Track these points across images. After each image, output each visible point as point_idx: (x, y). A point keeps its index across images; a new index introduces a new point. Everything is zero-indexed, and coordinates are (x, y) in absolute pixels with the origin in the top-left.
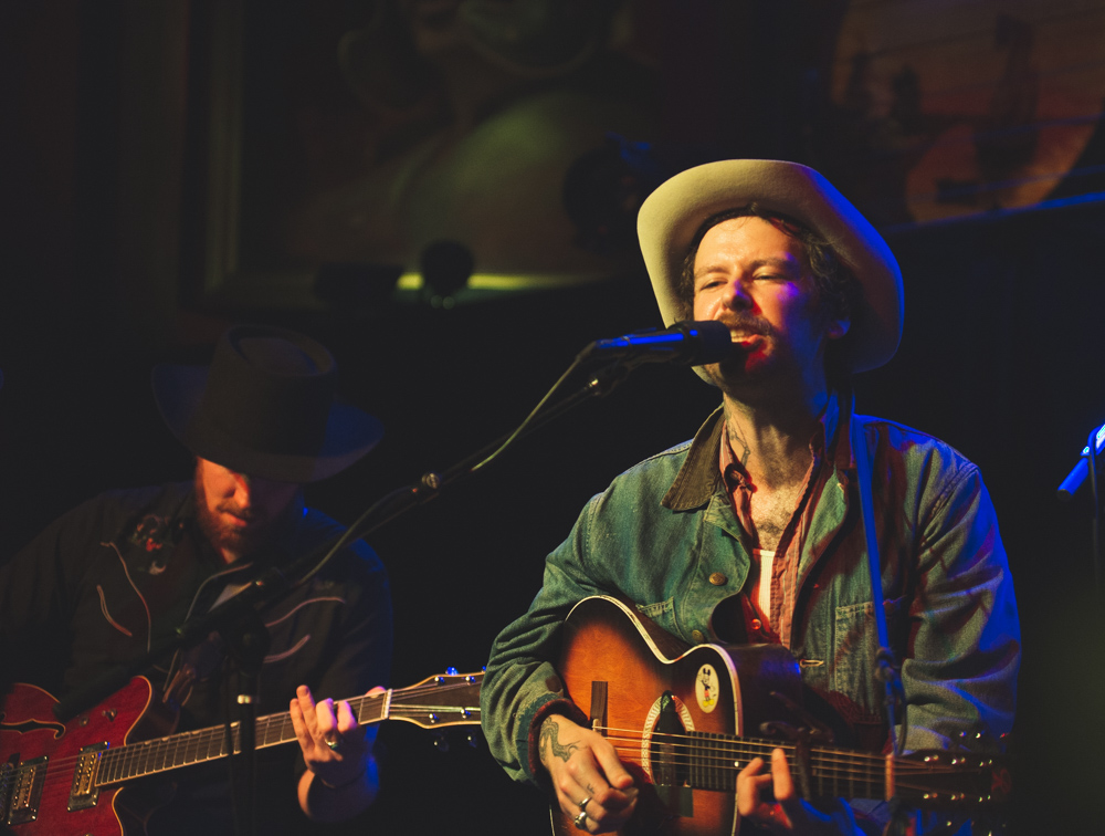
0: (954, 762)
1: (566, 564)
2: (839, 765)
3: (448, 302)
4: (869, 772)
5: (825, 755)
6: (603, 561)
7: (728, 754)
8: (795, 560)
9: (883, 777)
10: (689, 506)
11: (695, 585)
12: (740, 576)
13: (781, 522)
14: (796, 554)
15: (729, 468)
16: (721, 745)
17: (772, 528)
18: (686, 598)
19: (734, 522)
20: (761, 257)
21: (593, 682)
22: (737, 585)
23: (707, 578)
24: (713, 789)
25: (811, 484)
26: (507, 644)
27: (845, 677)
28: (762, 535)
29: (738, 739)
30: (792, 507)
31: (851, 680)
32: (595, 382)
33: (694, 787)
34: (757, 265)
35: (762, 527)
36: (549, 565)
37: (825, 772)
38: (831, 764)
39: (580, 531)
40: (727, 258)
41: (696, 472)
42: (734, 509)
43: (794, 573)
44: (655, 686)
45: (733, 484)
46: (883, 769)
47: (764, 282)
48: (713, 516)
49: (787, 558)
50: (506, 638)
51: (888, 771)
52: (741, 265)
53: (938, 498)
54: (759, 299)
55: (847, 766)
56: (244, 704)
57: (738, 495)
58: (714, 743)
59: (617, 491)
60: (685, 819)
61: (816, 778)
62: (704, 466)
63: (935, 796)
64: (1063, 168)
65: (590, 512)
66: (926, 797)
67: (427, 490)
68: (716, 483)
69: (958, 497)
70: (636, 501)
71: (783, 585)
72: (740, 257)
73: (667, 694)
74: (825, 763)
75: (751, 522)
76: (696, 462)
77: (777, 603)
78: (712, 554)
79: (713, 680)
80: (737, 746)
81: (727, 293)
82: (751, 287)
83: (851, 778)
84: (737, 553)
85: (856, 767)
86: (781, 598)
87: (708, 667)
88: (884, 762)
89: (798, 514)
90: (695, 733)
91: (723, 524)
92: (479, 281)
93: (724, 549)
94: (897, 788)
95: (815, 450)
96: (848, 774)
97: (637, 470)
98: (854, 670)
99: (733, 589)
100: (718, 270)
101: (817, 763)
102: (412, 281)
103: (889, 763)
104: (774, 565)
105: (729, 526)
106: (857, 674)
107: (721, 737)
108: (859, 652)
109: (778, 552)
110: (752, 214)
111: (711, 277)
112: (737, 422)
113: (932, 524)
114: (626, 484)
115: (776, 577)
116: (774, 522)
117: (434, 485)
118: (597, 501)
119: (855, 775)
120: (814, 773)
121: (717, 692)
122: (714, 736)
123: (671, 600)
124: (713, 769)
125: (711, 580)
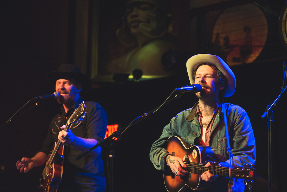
0: (242, 169)
1: (168, 130)
2: (220, 169)
3: (138, 81)
4: (226, 171)
5: (217, 167)
6: (174, 129)
7: (199, 167)
8: (210, 130)
9: (229, 172)
10: (191, 120)
11: (191, 134)
12: (199, 133)
13: (208, 123)
14: (210, 129)
15: (198, 113)
16: (197, 165)
17: (206, 124)
18: (189, 136)
19: (198, 123)
20: (208, 73)
21: (173, 152)
22: (199, 135)
23: (193, 133)
24: (195, 173)
25: (214, 116)
26: (155, 144)
27: (220, 152)
28: (204, 126)
29: (200, 164)
30: (210, 120)
31: (221, 153)
32: (176, 96)
33: (192, 173)
34: (207, 74)
35: (204, 124)
36: (164, 129)
37: (217, 171)
38: (219, 169)
39: (171, 123)
40: (201, 73)
41: (192, 114)
42: (199, 121)
43: (210, 133)
44: (184, 153)
45: (199, 116)
46: (229, 170)
47: (208, 78)
48: (194, 122)
49: (209, 130)
50: (155, 143)
51: (230, 171)
52: (204, 74)
53: (237, 117)
54: (207, 81)
55: (222, 170)
56: (111, 157)
57: (199, 118)
58: (196, 165)
59: (178, 116)
60: (190, 179)
61: (216, 172)
62: (194, 113)
63: (239, 176)
64: (257, 55)
65: (173, 120)
66: (237, 176)
67: (145, 116)
68: (196, 116)
69: (241, 117)
70: (181, 119)
71: (208, 135)
72: (204, 73)
73: (187, 155)
74: (217, 169)
75: (202, 123)
76: (193, 112)
77: (206, 138)
78: (194, 129)
79: (196, 152)
80: (200, 165)
81: (200, 79)
82: (205, 79)
83: (222, 172)
84: (199, 129)
85: (223, 170)
86: (207, 137)
87: (195, 150)
88: (229, 169)
89: (211, 122)
90: (192, 163)
91: (196, 123)
92: (144, 77)
93: (196, 129)
94: (231, 174)
95: (215, 110)
96: (222, 171)
97: (182, 113)
98: (221, 150)
99: (198, 136)
100: (200, 75)
101: (216, 169)
102: (131, 77)
103: (230, 169)
104: (206, 131)
105: (197, 124)
106: (222, 151)
107: (197, 163)
108: (222, 147)
109: (207, 129)
110: (207, 65)
111: (198, 76)
112: (201, 104)
113: (236, 122)
114: (180, 115)
115: (206, 133)
116: (206, 123)
117: (146, 115)
118: (174, 118)
119: (223, 171)
120: (215, 171)
121: (196, 155)
122: (196, 163)
123: (186, 137)
124: (196, 170)
125: (194, 134)
